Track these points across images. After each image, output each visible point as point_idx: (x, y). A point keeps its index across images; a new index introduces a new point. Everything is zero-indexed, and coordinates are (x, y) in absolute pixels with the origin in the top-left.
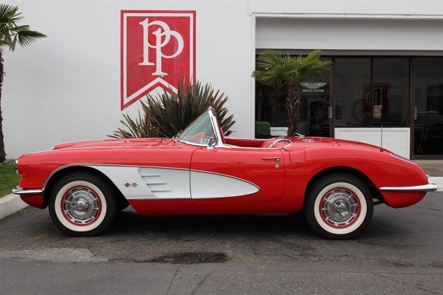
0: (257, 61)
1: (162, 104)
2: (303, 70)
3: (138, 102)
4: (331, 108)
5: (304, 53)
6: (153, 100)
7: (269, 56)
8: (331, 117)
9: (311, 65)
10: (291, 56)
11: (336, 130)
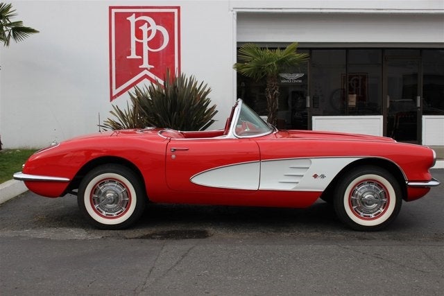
0: (238, 53)
1: (149, 96)
2: (281, 62)
3: (126, 94)
4: (308, 98)
5: (283, 46)
6: (141, 91)
7: (249, 49)
8: (308, 106)
9: (288, 57)
10: (269, 48)
11: (314, 118)
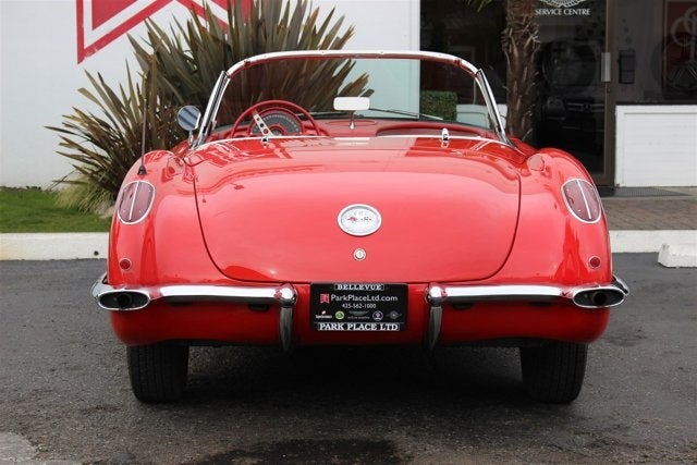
1: (185, 47)
3: (123, 39)
4: (607, 57)
6: (164, 36)
8: (607, 78)
11: (621, 110)
